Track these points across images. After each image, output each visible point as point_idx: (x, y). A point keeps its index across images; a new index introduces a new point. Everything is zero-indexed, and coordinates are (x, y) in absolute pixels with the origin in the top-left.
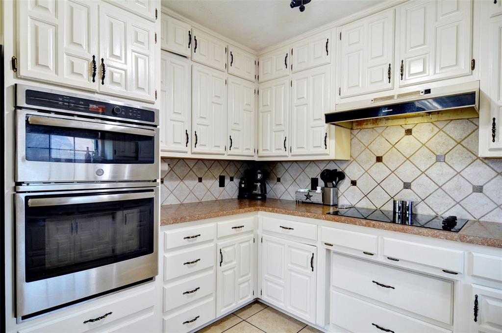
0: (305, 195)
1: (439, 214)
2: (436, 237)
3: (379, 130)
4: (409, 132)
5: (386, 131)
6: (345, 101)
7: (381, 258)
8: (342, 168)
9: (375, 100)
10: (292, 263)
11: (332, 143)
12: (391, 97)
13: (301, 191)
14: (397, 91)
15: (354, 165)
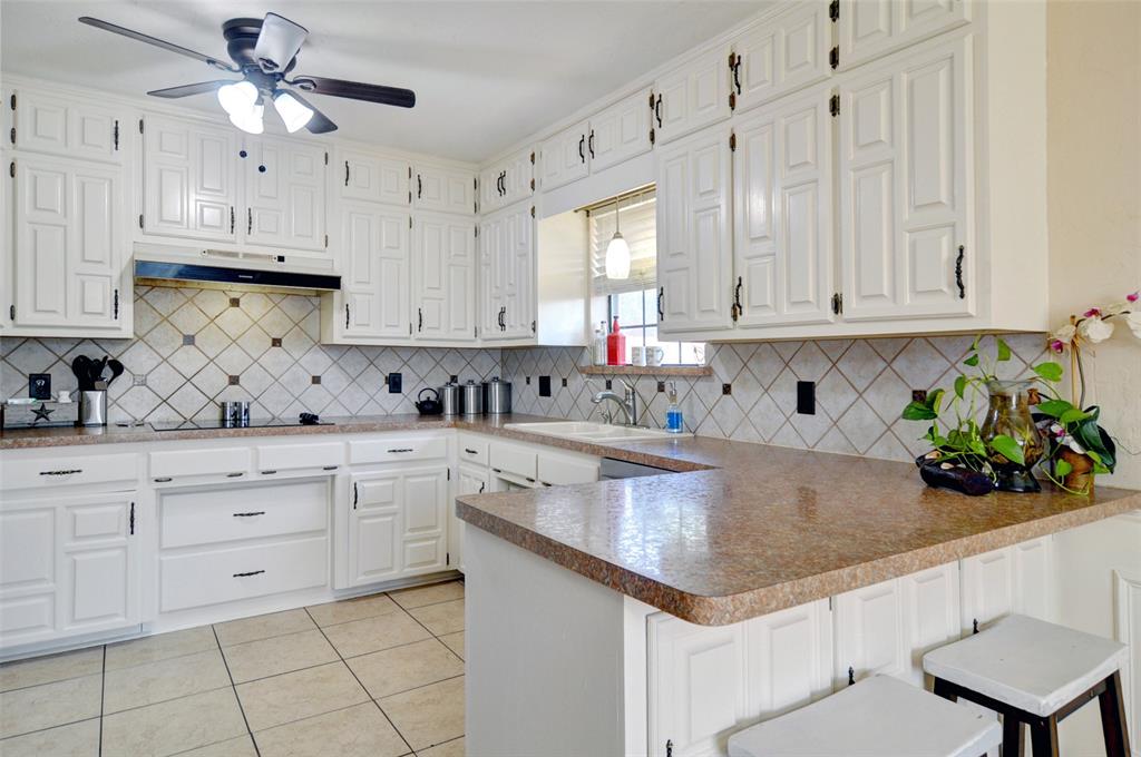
0: (35, 411)
1: (276, 415)
2: (320, 432)
3: (190, 294)
4: (235, 302)
5: (198, 296)
6: (149, 239)
7: (252, 477)
8: (113, 353)
9: (210, 252)
10: (76, 538)
11: (127, 307)
12: (234, 255)
13: (16, 401)
14: (240, 248)
15: (139, 349)
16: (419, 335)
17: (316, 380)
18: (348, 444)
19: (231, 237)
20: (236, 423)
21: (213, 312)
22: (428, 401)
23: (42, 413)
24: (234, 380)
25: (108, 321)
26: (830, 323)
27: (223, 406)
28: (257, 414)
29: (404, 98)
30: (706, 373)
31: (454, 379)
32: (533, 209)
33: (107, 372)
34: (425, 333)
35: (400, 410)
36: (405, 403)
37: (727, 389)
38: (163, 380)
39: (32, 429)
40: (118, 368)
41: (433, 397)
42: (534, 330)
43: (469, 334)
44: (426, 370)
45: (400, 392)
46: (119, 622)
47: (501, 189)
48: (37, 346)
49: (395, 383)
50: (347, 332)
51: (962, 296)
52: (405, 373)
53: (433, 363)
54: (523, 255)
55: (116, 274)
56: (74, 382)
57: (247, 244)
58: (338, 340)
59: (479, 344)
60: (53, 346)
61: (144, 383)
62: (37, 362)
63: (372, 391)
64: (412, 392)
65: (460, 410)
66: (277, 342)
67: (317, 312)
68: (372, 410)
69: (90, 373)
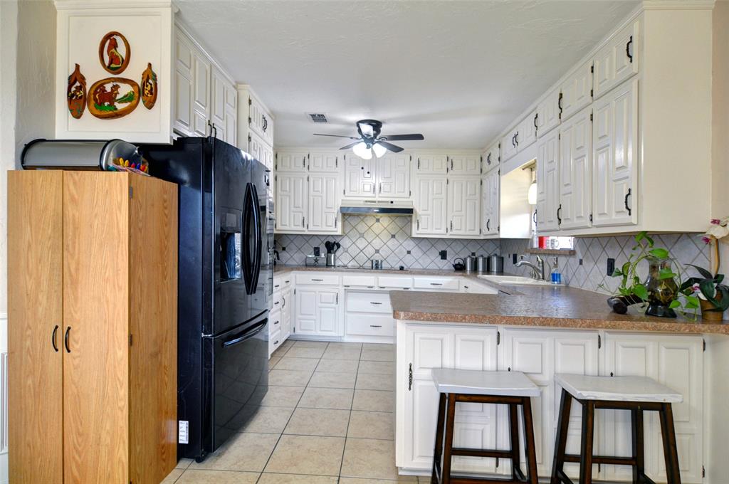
0: (314, 260)
4: (378, 221)
5: (365, 218)
6: (348, 198)
7: (377, 289)
8: (337, 240)
9: (366, 201)
10: (321, 303)
11: (339, 224)
12: (375, 202)
13: (310, 256)
14: (377, 199)
15: (346, 238)
16: (451, 233)
17: (409, 252)
18: (414, 280)
19: (374, 195)
20: (377, 268)
21: (370, 224)
22: (459, 264)
23: (316, 261)
24: (377, 251)
25: (333, 229)
26: (589, 228)
27: (372, 261)
28: (385, 265)
29: (419, 137)
30: (571, 253)
31: (473, 254)
32: (499, 171)
33: (336, 247)
34: (454, 232)
35: (446, 268)
36: (447, 264)
37: (581, 262)
38: (353, 251)
39: (315, 266)
40: (339, 246)
41: (461, 262)
42: (499, 230)
43: (477, 232)
44: (459, 249)
45: (446, 259)
46: (333, 334)
47: (489, 162)
48: (316, 237)
49: (443, 255)
50: (418, 232)
51: (630, 214)
52: (449, 250)
53: (462, 246)
54: (495, 194)
55: (336, 212)
56: (326, 250)
57: (380, 197)
58: (414, 235)
59: (482, 237)
60: (320, 237)
61: (347, 251)
62: (316, 243)
63: (433, 258)
64: (452, 259)
65: (475, 269)
66: (393, 236)
67: (409, 224)
68: (432, 266)
69: (332, 246)
